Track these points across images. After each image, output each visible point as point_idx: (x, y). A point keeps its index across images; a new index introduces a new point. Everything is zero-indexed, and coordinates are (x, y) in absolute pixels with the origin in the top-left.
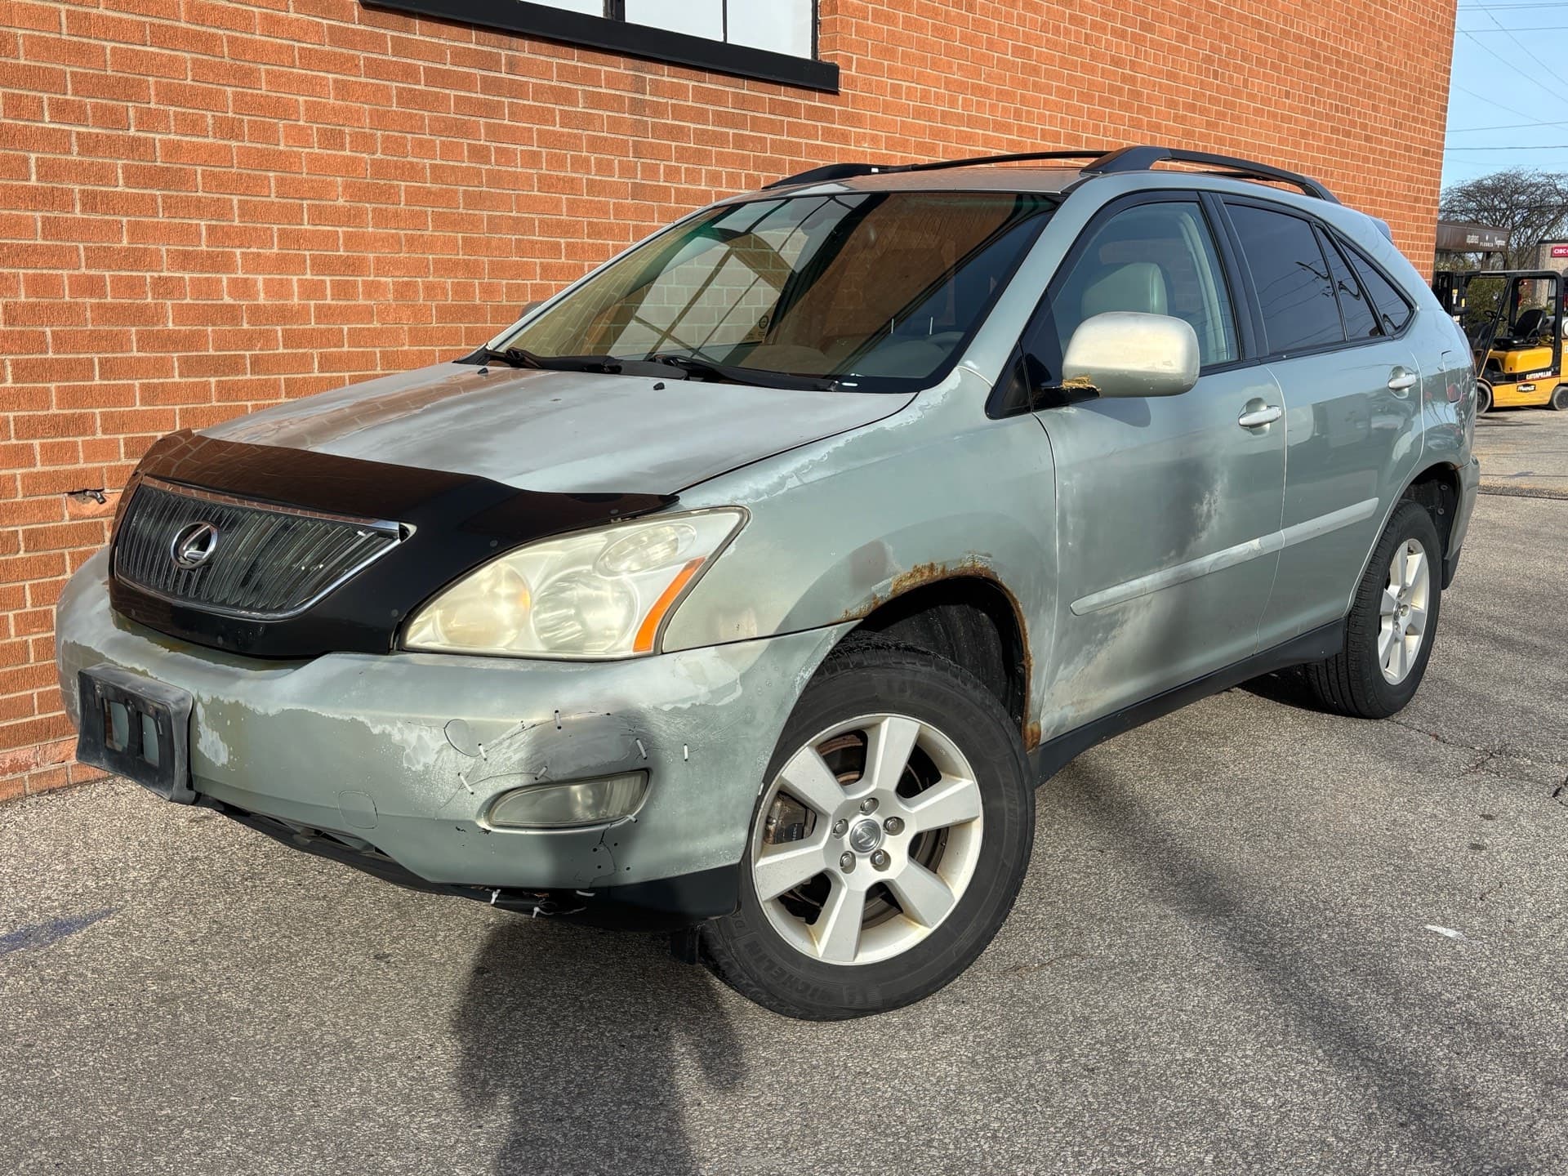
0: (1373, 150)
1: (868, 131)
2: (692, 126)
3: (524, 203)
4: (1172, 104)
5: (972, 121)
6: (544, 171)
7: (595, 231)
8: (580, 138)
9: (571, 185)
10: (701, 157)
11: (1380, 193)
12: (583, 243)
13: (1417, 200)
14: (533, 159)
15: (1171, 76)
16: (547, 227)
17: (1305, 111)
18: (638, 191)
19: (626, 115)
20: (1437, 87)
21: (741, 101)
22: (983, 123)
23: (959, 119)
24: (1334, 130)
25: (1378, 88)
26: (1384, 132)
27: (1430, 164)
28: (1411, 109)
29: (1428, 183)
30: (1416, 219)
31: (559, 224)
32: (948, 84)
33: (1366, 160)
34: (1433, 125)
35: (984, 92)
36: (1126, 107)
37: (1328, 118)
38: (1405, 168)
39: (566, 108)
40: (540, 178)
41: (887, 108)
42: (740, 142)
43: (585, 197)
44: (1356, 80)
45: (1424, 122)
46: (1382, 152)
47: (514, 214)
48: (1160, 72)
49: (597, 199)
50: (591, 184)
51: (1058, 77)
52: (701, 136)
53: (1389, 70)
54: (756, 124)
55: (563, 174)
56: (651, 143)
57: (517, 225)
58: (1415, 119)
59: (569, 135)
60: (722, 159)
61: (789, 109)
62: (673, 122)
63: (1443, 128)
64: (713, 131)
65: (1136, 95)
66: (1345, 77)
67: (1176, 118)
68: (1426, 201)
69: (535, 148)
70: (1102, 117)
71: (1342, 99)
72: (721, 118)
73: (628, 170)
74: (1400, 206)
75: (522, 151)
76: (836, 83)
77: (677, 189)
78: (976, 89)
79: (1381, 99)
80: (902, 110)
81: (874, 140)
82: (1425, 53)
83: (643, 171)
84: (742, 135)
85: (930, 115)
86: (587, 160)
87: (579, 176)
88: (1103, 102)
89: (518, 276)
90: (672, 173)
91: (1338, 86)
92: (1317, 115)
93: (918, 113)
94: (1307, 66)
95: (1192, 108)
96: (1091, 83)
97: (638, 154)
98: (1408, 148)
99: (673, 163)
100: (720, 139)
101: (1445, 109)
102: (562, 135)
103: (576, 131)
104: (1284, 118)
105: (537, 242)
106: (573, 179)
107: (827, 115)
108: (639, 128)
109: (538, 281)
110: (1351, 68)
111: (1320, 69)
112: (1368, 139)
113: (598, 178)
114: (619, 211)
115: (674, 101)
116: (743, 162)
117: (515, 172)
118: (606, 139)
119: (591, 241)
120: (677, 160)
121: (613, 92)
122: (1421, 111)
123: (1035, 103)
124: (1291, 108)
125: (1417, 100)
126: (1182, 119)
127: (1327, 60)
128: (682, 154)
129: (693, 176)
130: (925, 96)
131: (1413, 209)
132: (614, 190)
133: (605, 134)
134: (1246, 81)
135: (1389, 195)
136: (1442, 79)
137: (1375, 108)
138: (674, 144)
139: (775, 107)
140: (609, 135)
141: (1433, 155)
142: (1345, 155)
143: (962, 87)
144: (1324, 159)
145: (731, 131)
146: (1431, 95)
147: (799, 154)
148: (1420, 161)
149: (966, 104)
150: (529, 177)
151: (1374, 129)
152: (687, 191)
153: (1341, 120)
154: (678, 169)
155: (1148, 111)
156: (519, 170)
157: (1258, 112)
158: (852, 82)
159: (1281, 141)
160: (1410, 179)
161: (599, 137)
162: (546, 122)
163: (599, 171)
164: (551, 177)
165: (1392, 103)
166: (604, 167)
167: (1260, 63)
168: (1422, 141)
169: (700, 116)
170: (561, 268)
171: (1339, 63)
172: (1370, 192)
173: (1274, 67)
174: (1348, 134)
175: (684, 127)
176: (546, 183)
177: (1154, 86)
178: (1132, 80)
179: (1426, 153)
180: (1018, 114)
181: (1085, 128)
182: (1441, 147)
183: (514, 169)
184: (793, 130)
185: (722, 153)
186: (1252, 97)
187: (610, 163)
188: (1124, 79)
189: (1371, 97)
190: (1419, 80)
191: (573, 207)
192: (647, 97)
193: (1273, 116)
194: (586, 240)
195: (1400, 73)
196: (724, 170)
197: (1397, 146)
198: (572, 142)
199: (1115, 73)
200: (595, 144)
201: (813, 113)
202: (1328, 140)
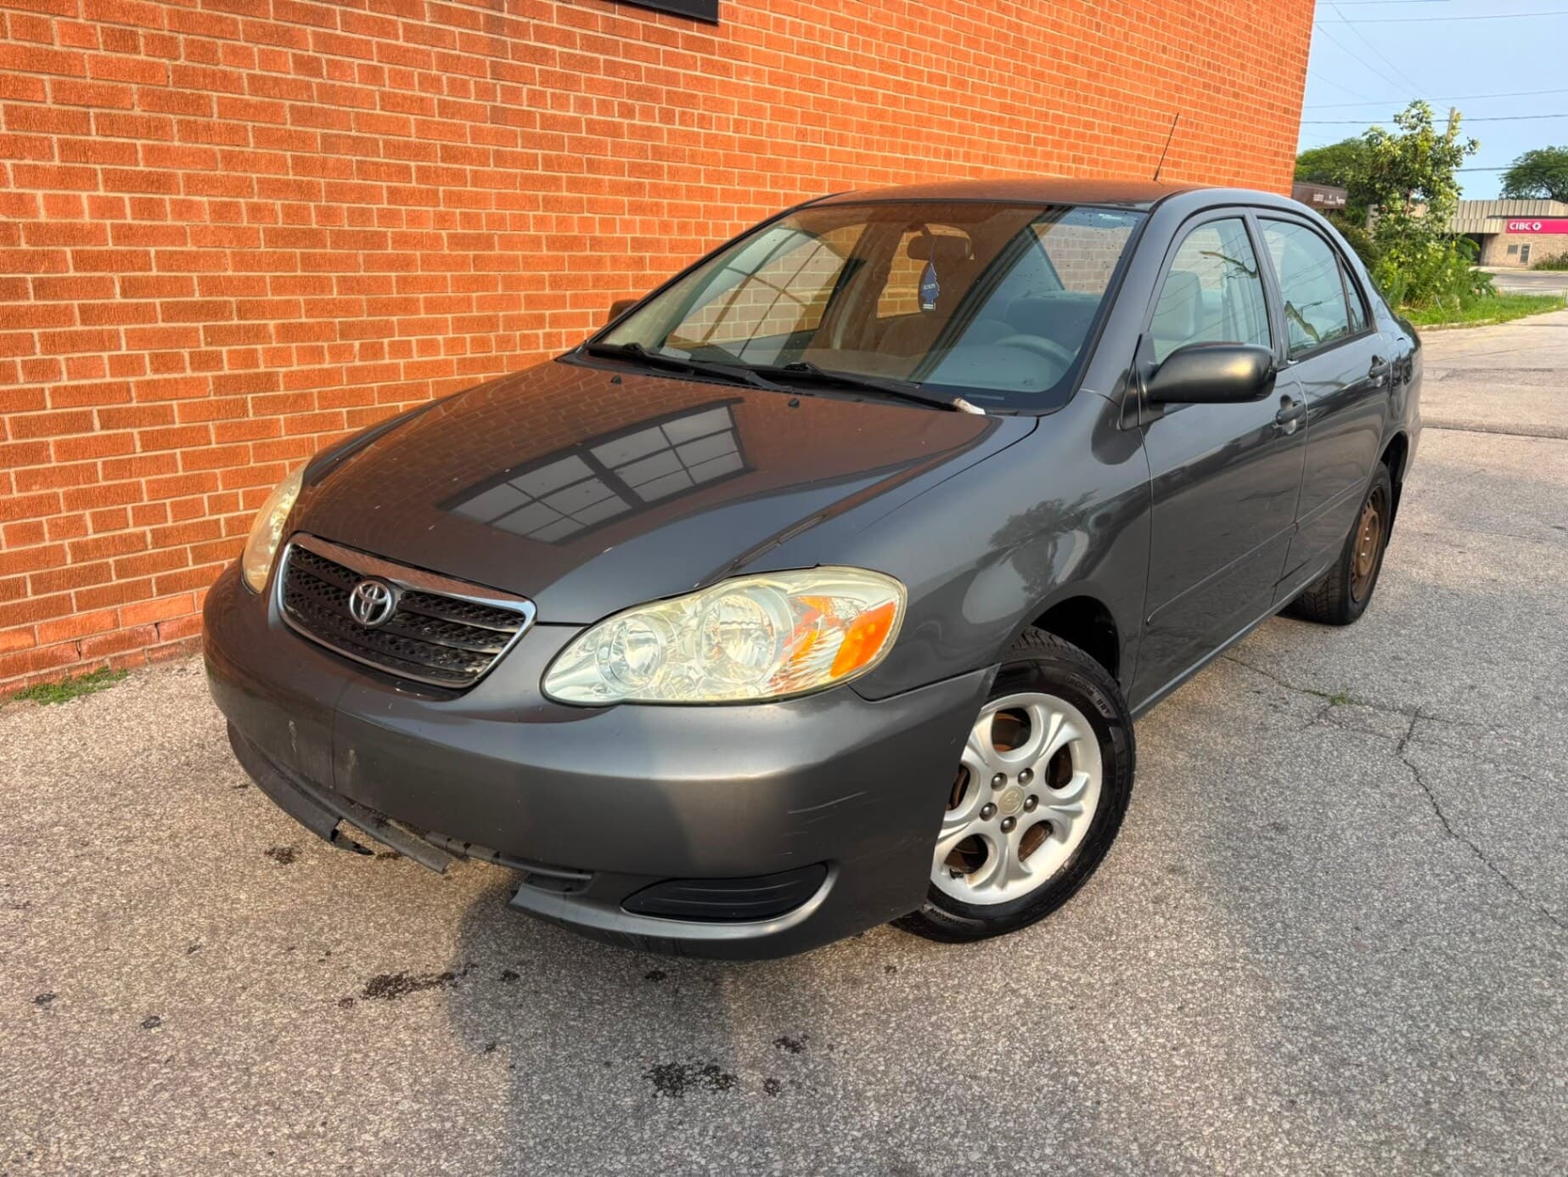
0: (1240, 107)
1: (750, 65)
2: (558, 49)
3: (364, 122)
4: (1056, 53)
5: (857, 61)
6: (387, 89)
7: (449, 154)
8: (429, 55)
9: (422, 105)
10: (568, 82)
11: (1245, 147)
12: (436, 168)
13: (1276, 154)
14: (373, 74)
15: (1056, 25)
16: (393, 149)
17: (1180, 67)
18: (498, 115)
19: (482, 33)
20: (1298, 50)
21: (611, 26)
22: (870, 64)
23: (845, 58)
24: (1206, 86)
25: (1246, 48)
26: (1251, 90)
27: (1289, 121)
28: (1276, 69)
29: (1287, 139)
30: (1275, 172)
31: (407, 146)
32: (834, 21)
33: (1233, 115)
34: (1293, 85)
35: (871, 31)
36: (1011, 53)
37: (1201, 74)
38: (1267, 124)
39: (410, 21)
40: (383, 96)
41: (770, 42)
42: (612, 68)
43: (437, 119)
44: (1227, 40)
45: (1285, 82)
46: (1248, 109)
47: (353, 133)
48: (1046, 21)
49: (450, 121)
50: (444, 106)
51: (946, 20)
52: (568, 60)
53: (1257, 32)
54: (629, 51)
55: (410, 93)
56: (511, 65)
57: (357, 145)
58: (1278, 80)
59: (416, 51)
60: (592, 85)
61: (666, 38)
62: (536, 44)
63: (1302, 88)
64: (583, 57)
65: (1022, 43)
66: (1217, 36)
67: (1060, 68)
68: (1284, 155)
69: (375, 63)
70: (987, 62)
71: (1214, 56)
72: (590, 43)
73: (485, 92)
74: (1262, 160)
75: (359, 65)
76: (715, 14)
77: (542, 115)
78: (863, 29)
79: (1249, 59)
80: (786, 45)
81: (757, 74)
82: (1289, 18)
83: (503, 94)
84: (614, 62)
85: (815, 51)
86: (438, 80)
87: (428, 95)
88: (991, 48)
89: (361, 199)
90: (536, 98)
91: (1211, 45)
92: (1191, 70)
93: (802, 49)
94: (1183, 23)
95: (1075, 58)
96: (978, 29)
97: (496, 75)
98: (1271, 106)
99: (537, 87)
100: (590, 65)
101: (1304, 71)
102: (408, 50)
103: (422, 47)
104: (1161, 73)
105: (382, 164)
106: (422, 99)
107: (706, 46)
108: (496, 48)
109: (385, 206)
110: (1223, 28)
111: (1194, 27)
112: (1236, 95)
113: (451, 99)
114: (477, 135)
115: (536, 22)
116: (616, 89)
117: (352, 88)
118: (459, 57)
119: (445, 165)
120: (542, 84)
121: (466, 7)
122: (1283, 72)
123: (921, 45)
124: (1168, 63)
125: (1280, 62)
126: (1066, 69)
127: (1202, 19)
128: (547, 78)
129: (559, 101)
130: (810, 32)
131: (1273, 162)
132: (472, 113)
133: (457, 52)
134: (1126, 35)
135: (1252, 148)
136: (1303, 43)
137: (1243, 67)
138: (537, 67)
139: (649, 34)
140: (463, 54)
141: (1291, 114)
142: (1215, 110)
143: (848, 25)
144: (1196, 113)
145: (602, 57)
146: (1293, 57)
147: (677, 84)
148: (1281, 118)
149: (853, 43)
150: (370, 94)
151: (1242, 86)
152: (554, 117)
153: (1212, 77)
154: (543, 94)
155: (1033, 60)
156: (357, 85)
157: (1137, 65)
158: (733, 13)
159: (1158, 94)
160: (1271, 135)
161: (451, 56)
162: (387, 35)
163: (452, 92)
164: (395, 95)
165: (1258, 62)
166: (458, 88)
167: (1140, 18)
168: (1283, 101)
169: (567, 39)
170: (412, 192)
171: (1212, 22)
172: (1236, 145)
173: (1153, 22)
174: (1218, 90)
175: (548, 50)
176: (388, 101)
177: (1039, 34)
178: (1019, 28)
179: (1286, 111)
180: (904, 56)
181: (971, 72)
182: (1300, 106)
183: (350, 84)
184: (670, 59)
185: (592, 79)
186: (1131, 50)
187: (464, 84)
188: (1010, 26)
189: (1240, 56)
190: (1283, 43)
191: (423, 128)
192: (505, 15)
193: (1151, 69)
194: (440, 164)
195: (1266, 35)
196: (595, 98)
197: (1262, 103)
198: (422, 60)
199: (1001, 20)
200: (445, 63)
201: (690, 43)
202: (1200, 95)
